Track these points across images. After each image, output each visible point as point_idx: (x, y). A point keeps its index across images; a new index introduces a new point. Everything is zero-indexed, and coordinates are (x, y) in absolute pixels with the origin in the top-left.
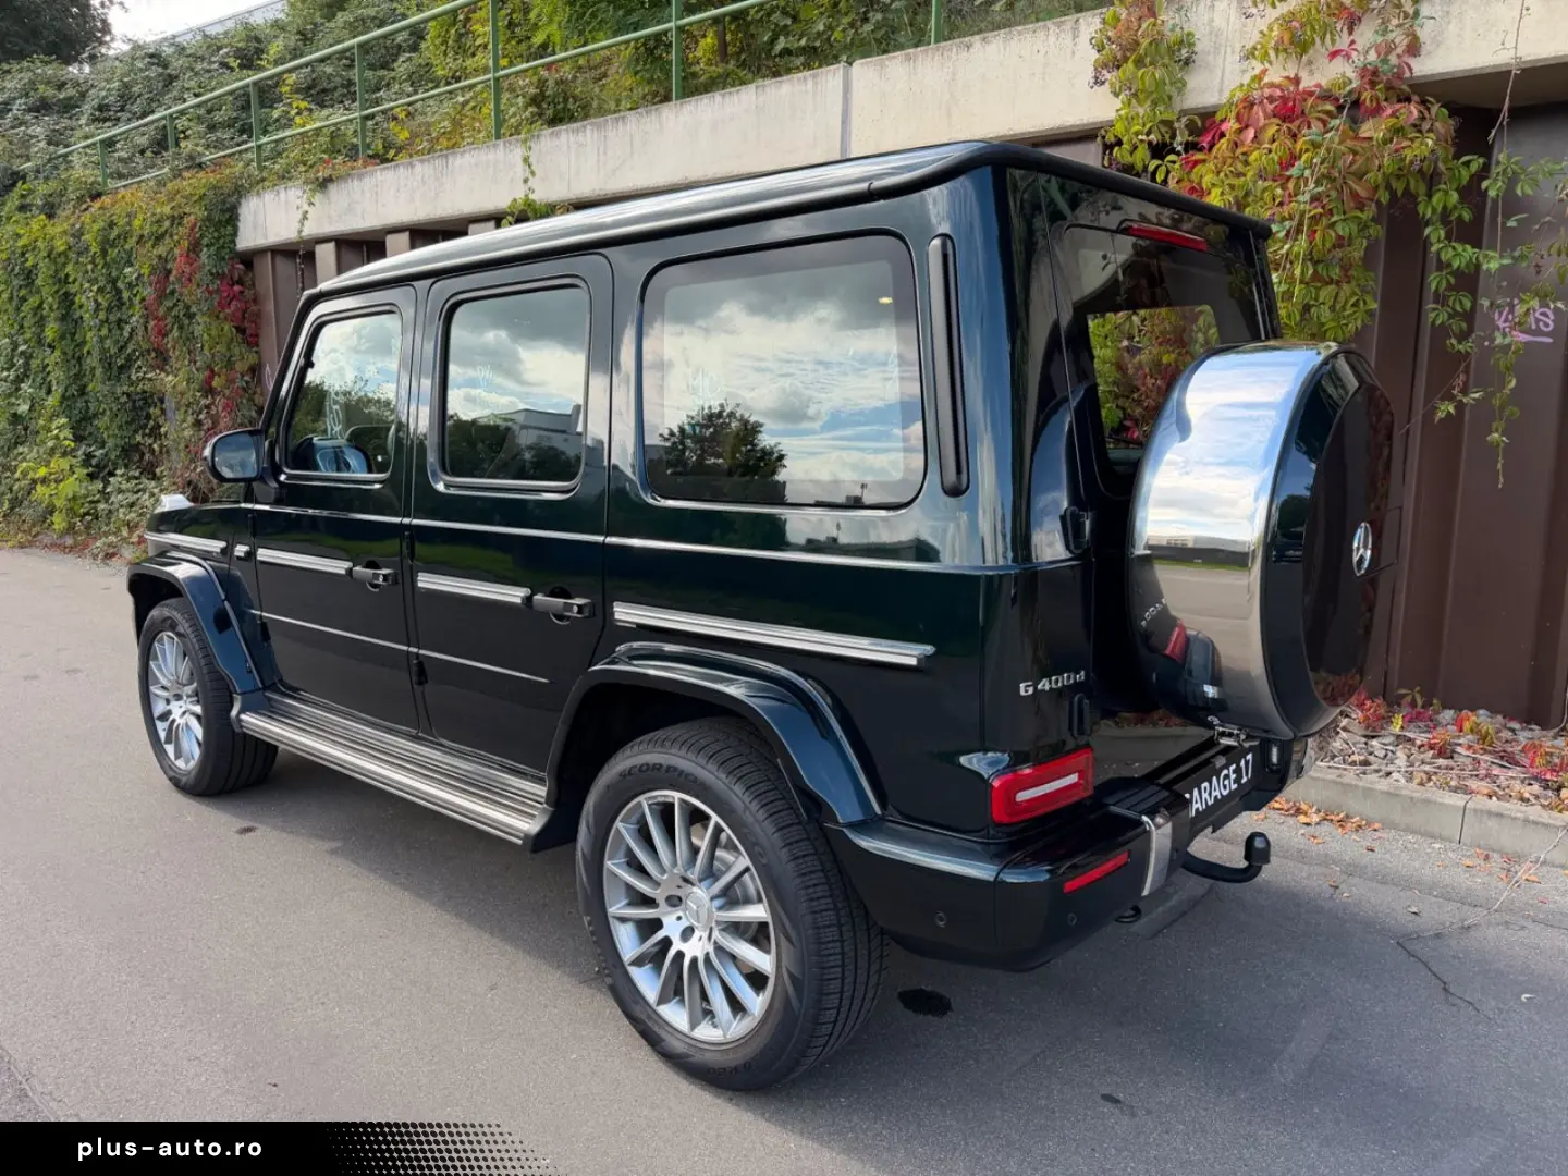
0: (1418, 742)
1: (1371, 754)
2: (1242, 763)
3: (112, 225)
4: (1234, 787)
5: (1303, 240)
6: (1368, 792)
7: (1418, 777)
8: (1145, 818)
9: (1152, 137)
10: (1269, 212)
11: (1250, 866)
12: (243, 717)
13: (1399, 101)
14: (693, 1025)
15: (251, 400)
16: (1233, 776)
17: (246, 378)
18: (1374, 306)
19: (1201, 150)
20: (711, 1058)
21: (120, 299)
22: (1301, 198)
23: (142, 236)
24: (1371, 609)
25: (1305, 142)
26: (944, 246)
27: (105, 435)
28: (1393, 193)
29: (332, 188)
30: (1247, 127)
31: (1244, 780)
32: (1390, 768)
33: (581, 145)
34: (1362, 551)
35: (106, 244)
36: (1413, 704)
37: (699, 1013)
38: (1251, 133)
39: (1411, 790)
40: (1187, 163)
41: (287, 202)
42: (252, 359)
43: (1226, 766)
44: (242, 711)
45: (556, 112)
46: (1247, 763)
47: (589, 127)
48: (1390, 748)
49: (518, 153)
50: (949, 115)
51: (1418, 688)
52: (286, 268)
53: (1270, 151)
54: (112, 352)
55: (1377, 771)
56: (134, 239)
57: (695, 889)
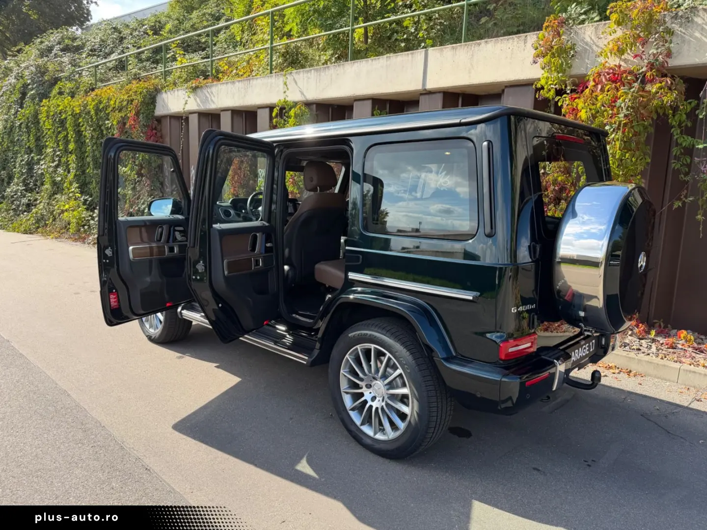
0: (661, 342)
1: (641, 346)
2: (591, 344)
3: (100, 102)
4: (587, 352)
5: (620, 133)
6: (640, 361)
7: (660, 356)
8: (555, 361)
9: (557, 86)
10: (606, 120)
11: (593, 383)
12: (182, 312)
13: (662, 77)
14: (375, 433)
15: (158, 179)
16: (587, 348)
17: (157, 170)
18: (649, 161)
19: (577, 93)
20: (382, 446)
21: (102, 134)
22: (620, 116)
23: (114, 108)
24: (644, 285)
25: (622, 92)
26: (489, 145)
27: (93, 192)
28: (658, 114)
29: (199, 91)
30: (597, 84)
31: (591, 350)
32: (649, 351)
33: (309, 78)
34: (642, 263)
35: (98, 110)
36: (660, 326)
37: (378, 429)
38: (600, 87)
39: (658, 360)
40: (572, 98)
41: (178, 96)
42: (159, 162)
43: (585, 344)
44: (183, 309)
45: (293, 60)
46: (593, 343)
47: (313, 71)
48: (650, 344)
49: (281, 80)
50: (470, 72)
51: (662, 320)
52: (175, 123)
53: (607, 95)
54: (98, 156)
55: (643, 353)
56: (110, 109)
57: (377, 382)
